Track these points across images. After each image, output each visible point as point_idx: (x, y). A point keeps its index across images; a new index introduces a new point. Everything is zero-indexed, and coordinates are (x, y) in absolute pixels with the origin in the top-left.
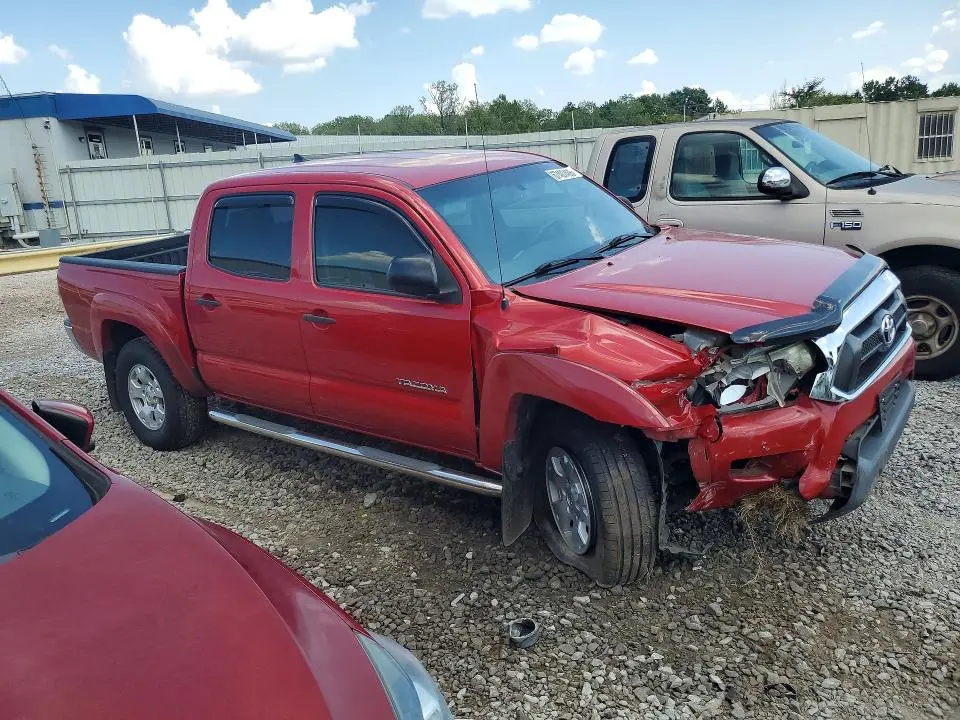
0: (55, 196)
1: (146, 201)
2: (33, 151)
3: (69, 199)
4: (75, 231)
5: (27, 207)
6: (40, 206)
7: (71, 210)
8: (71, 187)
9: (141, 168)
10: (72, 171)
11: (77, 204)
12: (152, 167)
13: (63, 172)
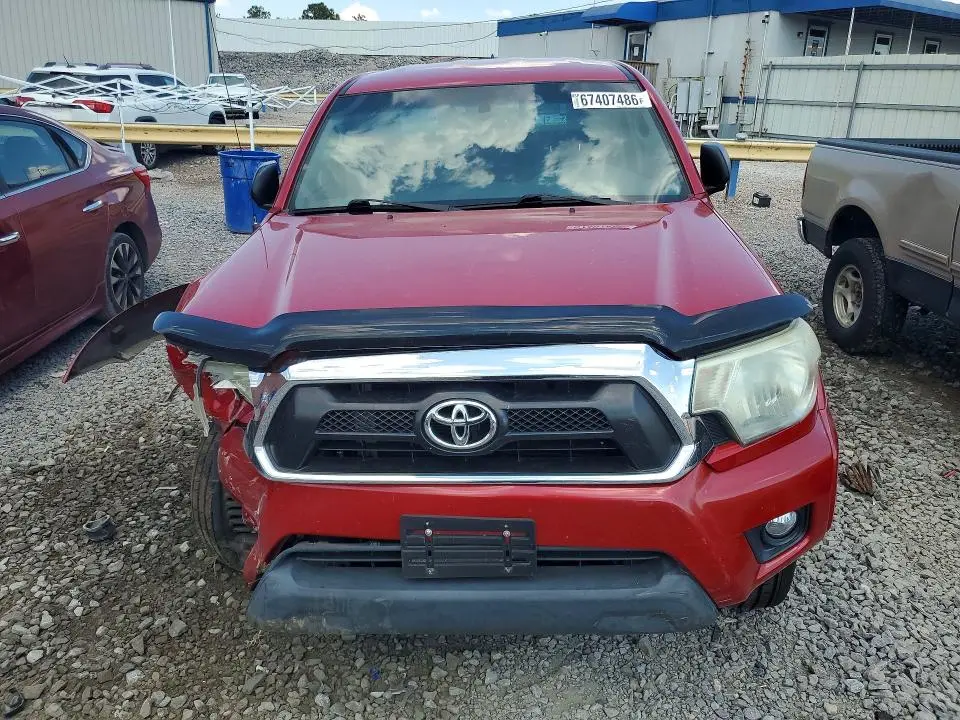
0: (751, 93)
1: (832, 105)
2: (746, 45)
3: (762, 97)
4: (757, 130)
5: (725, 100)
6: (735, 100)
7: (760, 107)
8: (768, 84)
9: (839, 68)
10: (774, 67)
11: (767, 102)
12: (850, 68)
13: (765, 68)
